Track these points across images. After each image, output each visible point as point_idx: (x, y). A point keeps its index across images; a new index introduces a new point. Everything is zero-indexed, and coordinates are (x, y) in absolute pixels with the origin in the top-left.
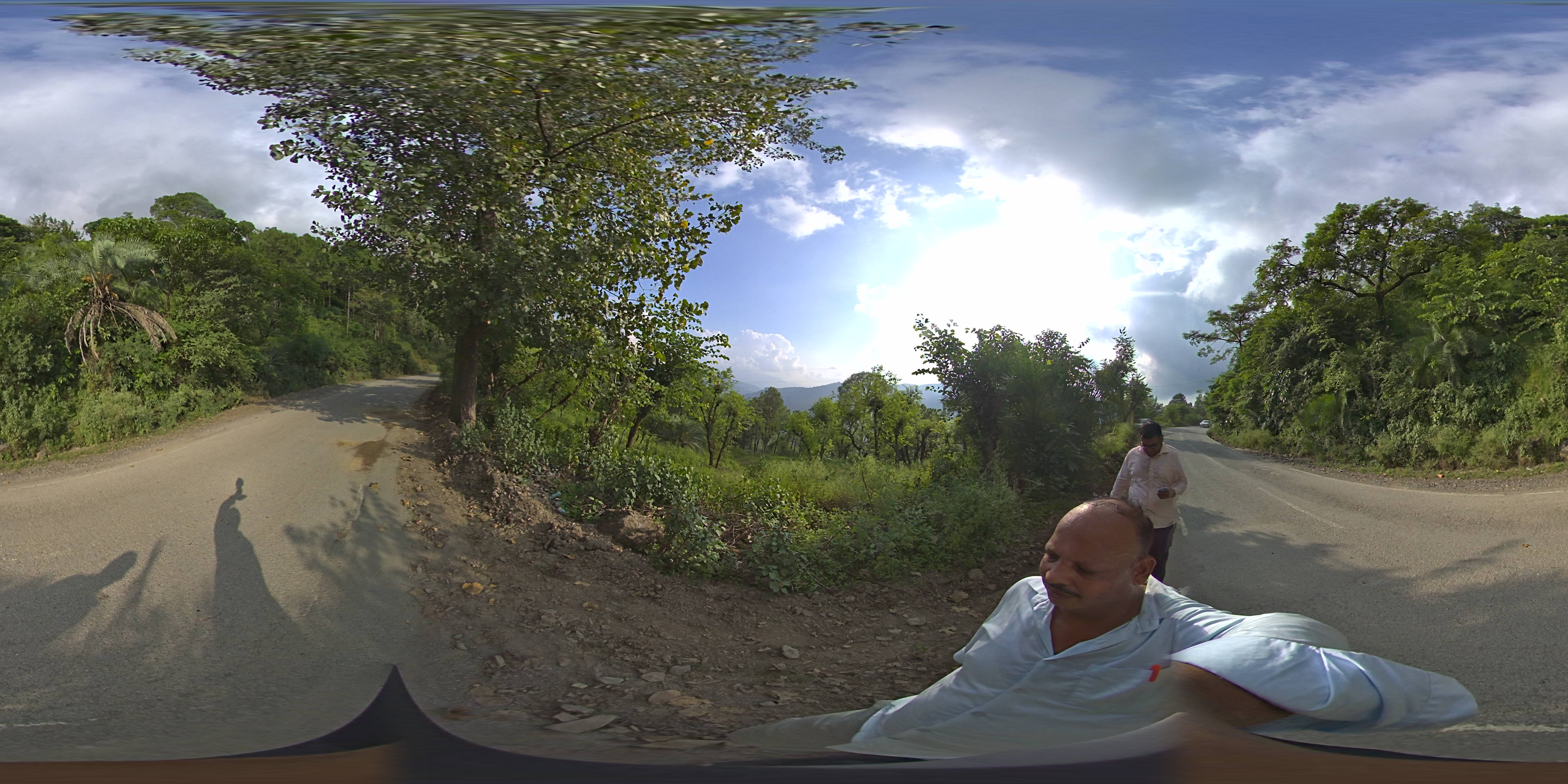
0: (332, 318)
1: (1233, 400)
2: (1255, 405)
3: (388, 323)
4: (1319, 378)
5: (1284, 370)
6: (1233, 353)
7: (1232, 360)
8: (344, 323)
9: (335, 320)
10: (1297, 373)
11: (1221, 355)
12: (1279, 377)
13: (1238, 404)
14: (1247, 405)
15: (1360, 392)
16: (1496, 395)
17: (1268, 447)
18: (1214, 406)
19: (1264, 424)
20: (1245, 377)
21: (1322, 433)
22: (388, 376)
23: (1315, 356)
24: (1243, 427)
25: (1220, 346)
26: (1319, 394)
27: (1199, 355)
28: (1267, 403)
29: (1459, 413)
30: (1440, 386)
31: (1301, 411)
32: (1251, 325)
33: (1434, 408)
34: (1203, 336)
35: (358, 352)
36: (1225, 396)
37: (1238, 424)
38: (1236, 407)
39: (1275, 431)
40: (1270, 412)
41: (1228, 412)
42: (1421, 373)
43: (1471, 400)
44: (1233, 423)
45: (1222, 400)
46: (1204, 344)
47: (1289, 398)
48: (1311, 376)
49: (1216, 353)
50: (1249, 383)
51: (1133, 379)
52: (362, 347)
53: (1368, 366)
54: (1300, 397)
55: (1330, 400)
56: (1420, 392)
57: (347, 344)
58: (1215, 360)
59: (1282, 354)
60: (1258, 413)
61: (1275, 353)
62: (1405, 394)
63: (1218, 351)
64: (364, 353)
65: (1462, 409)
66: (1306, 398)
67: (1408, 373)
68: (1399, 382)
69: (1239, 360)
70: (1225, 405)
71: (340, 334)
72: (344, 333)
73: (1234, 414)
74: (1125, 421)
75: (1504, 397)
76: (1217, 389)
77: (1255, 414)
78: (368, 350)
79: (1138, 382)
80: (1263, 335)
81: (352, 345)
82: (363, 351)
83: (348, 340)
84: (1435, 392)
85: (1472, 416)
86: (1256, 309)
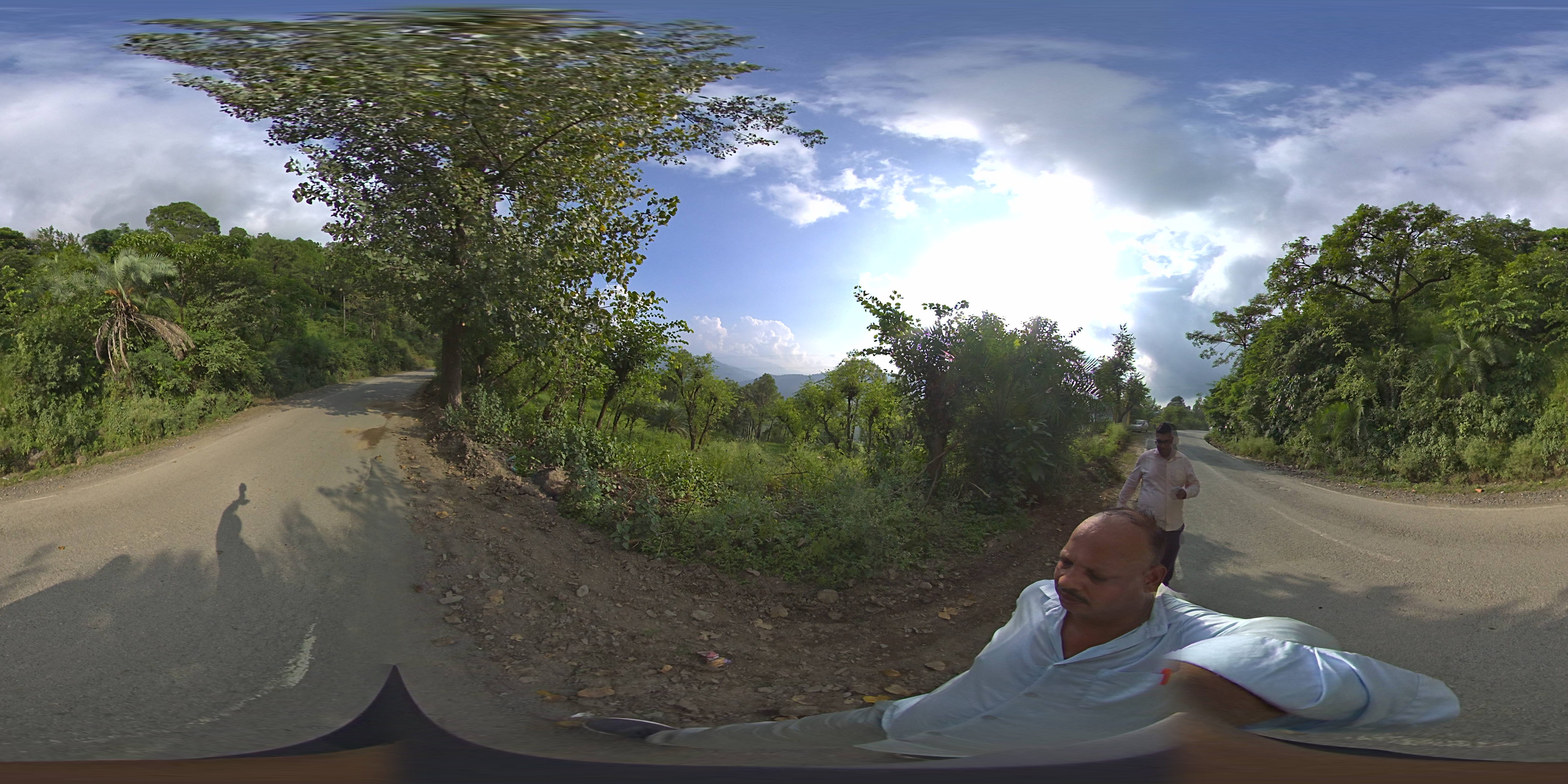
0: (328, 320)
1: (1234, 405)
2: (1258, 412)
3: (384, 322)
4: (1332, 385)
5: (1291, 376)
6: (1236, 357)
7: (1236, 364)
8: (341, 324)
9: (332, 321)
10: (1306, 379)
11: (1224, 358)
12: (1286, 383)
13: (1240, 410)
15: (1377, 401)
16: (1522, 405)
17: (1272, 457)
18: (1214, 410)
19: (1268, 432)
20: (1249, 381)
21: (1333, 444)
22: (386, 373)
23: (1327, 361)
24: (1244, 434)
25: (1224, 348)
26: (1331, 401)
27: (1202, 356)
28: (1272, 409)
29: (1487, 425)
30: (1466, 396)
31: (1310, 420)
32: (1257, 328)
33: (1459, 419)
34: (1206, 337)
35: (356, 351)
36: (1227, 400)
37: (1238, 430)
38: (1237, 413)
39: (1279, 438)
40: (1275, 420)
41: (1228, 417)
42: (1444, 382)
43: (1498, 411)
44: (1232, 430)
45: (1223, 405)
46: (1207, 346)
47: (1297, 404)
48: (1323, 383)
49: (1219, 355)
50: (1253, 388)
51: (1131, 378)
52: (360, 346)
53: (1384, 374)
54: (1310, 404)
55: (1343, 409)
56: (1445, 402)
57: (346, 344)
58: (1217, 363)
59: (1291, 358)
60: (1262, 420)
61: (1284, 356)
62: (1427, 404)
63: (1221, 354)
64: (362, 353)
65: (1490, 420)
66: (1317, 406)
67: (1430, 382)
68: (1420, 392)
69: (1243, 364)
70: (1226, 410)
71: (337, 335)
72: (342, 334)
73: (1235, 419)
74: (1120, 421)
75: (1531, 407)
76: (1218, 393)
77: (1257, 420)
78: (365, 349)
79: (1136, 382)
80: (1271, 337)
81: (350, 345)
82: (361, 350)
83: (346, 340)
84: (1461, 402)
85: (1503, 427)
86: (1263, 312)
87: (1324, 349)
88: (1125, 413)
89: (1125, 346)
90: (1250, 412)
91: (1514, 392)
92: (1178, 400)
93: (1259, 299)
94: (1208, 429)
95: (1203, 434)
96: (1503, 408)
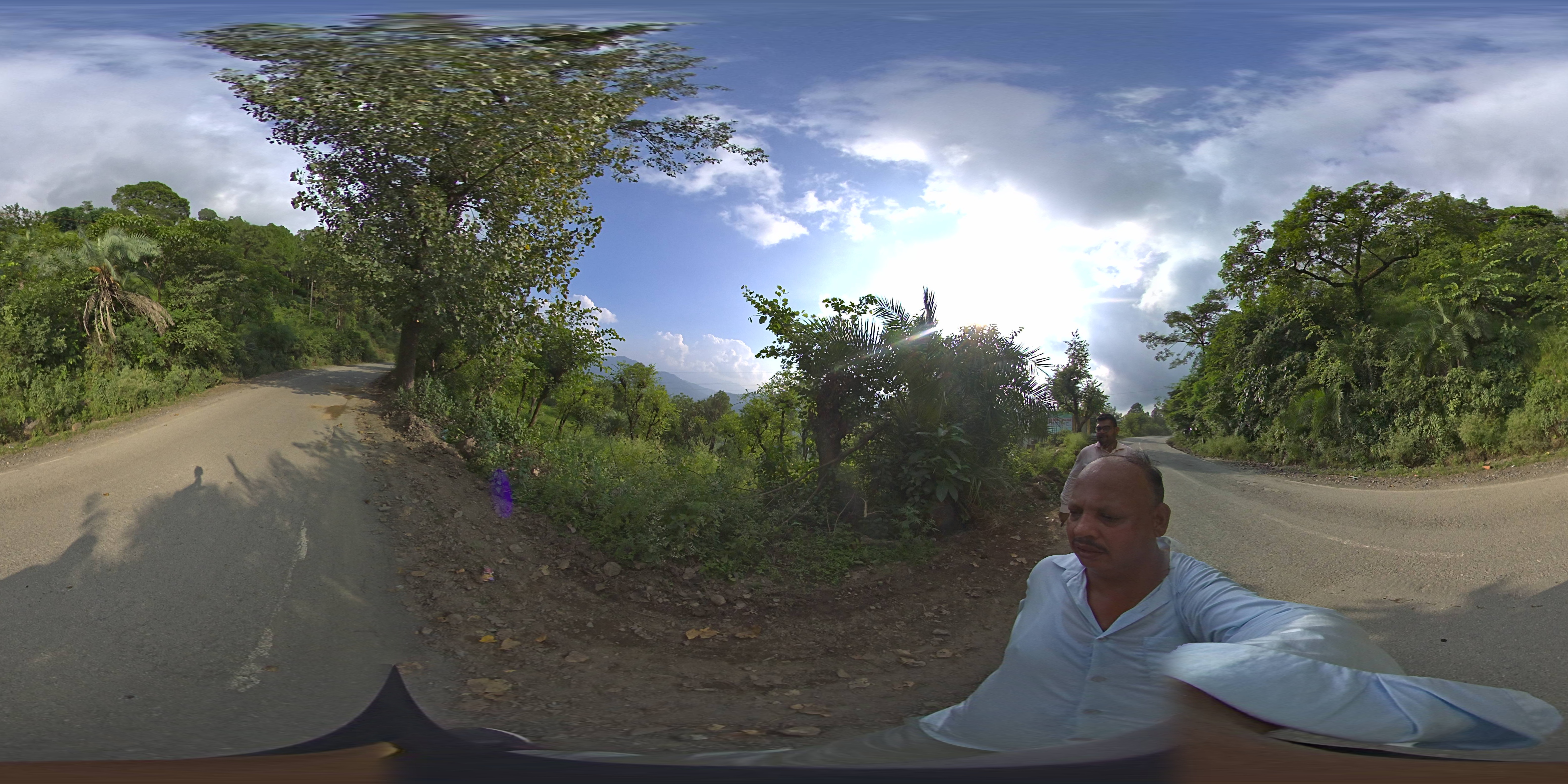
0: (294, 307)
1: (1199, 406)
2: (1225, 409)
3: (349, 313)
4: (1303, 372)
5: (1257, 367)
6: (1194, 356)
7: (1195, 363)
8: (306, 312)
9: (298, 308)
10: (1274, 369)
11: (1182, 359)
12: (1253, 375)
13: (1205, 409)
14: (1215, 409)
15: (1356, 384)
16: (1509, 380)
17: (1245, 455)
18: (1175, 413)
19: (1237, 430)
20: (1211, 379)
21: (1312, 436)
22: (348, 363)
23: (1294, 349)
24: (1211, 434)
25: (1180, 349)
26: (1304, 390)
27: (1157, 359)
28: (1240, 405)
29: (1478, 400)
30: (1452, 372)
31: (1282, 412)
32: (1213, 325)
33: (1447, 396)
34: (1160, 338)
35: (320, 339)
36: (1189, 401)
37: (1205, 431)
38: (1203, 413)
39: (1251, 436)
40: (1243, 416)
41: (1192, 419)
42: (1426, 359)
43: (1487, 385)
44: (1198, 431)
45: (1185, 407)
46: (1161, 347)
47: (1268, 398)
48: (1292, 371)
49: (1175, 357)
50: (1216, 385)
51: (1088, 386)
52: (324, 334)
53: (1361, 355)
54: (1282, 395)
55: (1319, 396)
56: (1430, 379)
57: (311, 332)
58: (1174, 364)
59: (1256, 349)
60: (1229, 417)
61: (1247, 348)
62: (1412, 383)
63: (1178, 355)
64: (326, 341)
65: (1479, 396)
66: (1290, 395)
67: (1412, 360)
68: (1401, 372)
69: (1203, 363)
70: (1189, 411)
71: (303, 322)
72: (307, 321)
73: (1201, 421)
74: (1079, 430)
75: (1517, 381)
76: (1178, 395)
77: (1225, 418)
78: (329, 338)
79: (1093, 389)
80: (1230, 330)
81: (315, 333)
82: (325, 339)
83: (312, 328)
84: (1447, 378)
85: (1496, 401)
86: (1217, 308)
87: (1289, 336)
88: (1084, 423)
89: (1078, 354)
90: (1215, 410)
91: (1499, 366)
92: (1137, 407)
93: (1213, 295)
94: (1170, 434)
95: (1165, 438)
96: (1491, 382)
